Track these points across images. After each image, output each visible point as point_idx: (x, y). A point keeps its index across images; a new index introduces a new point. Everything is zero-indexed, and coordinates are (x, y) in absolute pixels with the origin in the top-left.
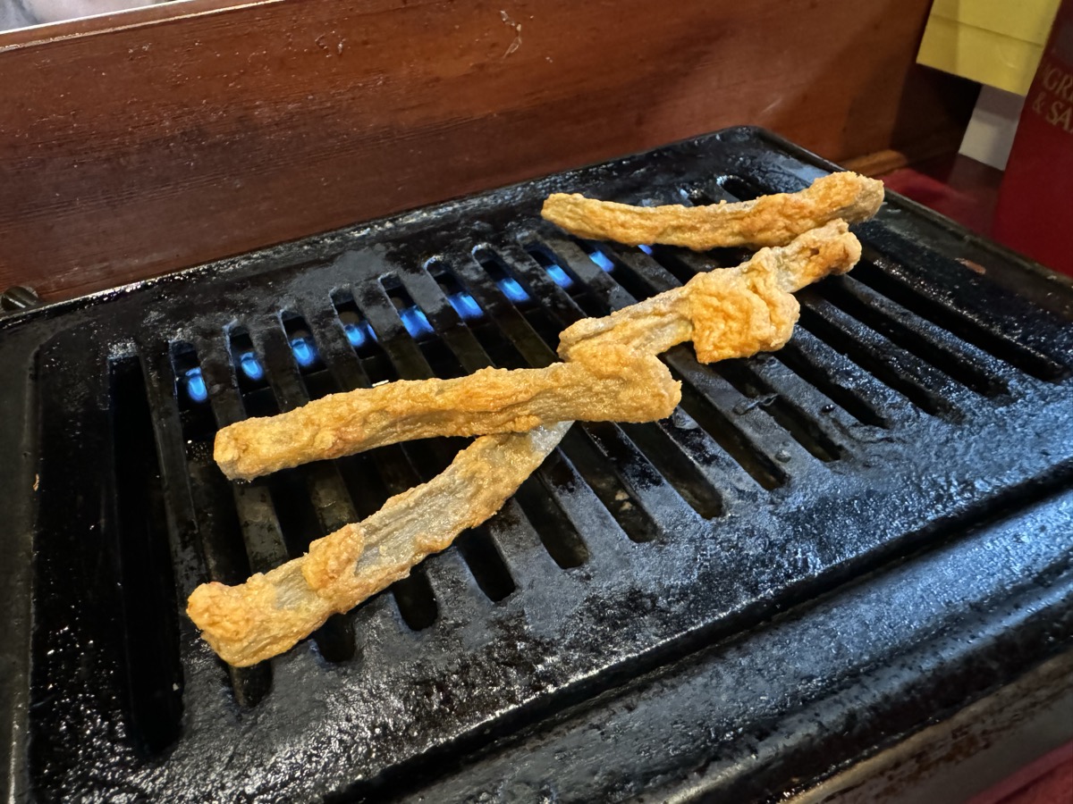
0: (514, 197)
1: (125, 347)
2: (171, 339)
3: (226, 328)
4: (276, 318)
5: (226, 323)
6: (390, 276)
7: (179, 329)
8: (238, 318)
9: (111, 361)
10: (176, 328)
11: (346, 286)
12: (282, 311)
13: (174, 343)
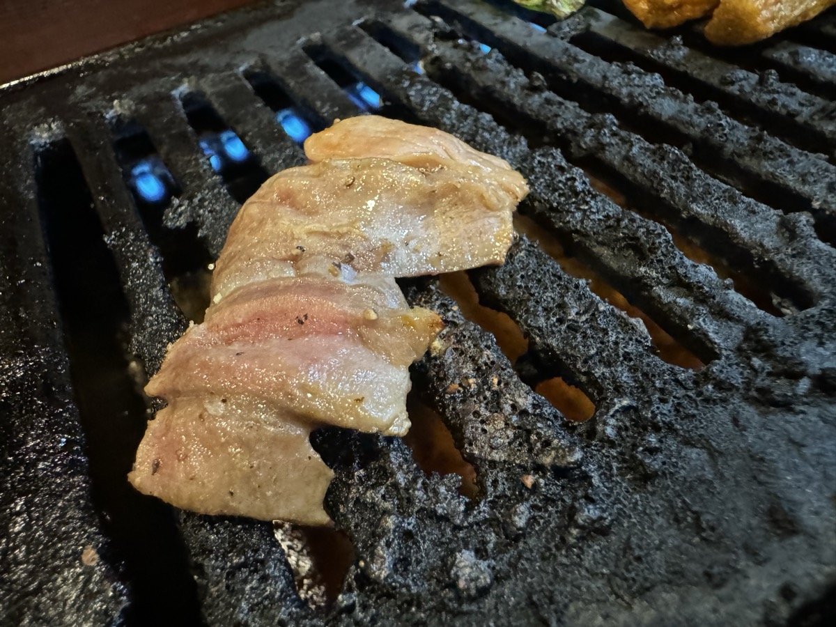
1: (50, 128)
2: (107, 113)
3: (175, 93)
4: (236, 75)
5: (174, 87)
6: (366, 21)
7: (116, 102)
8: (189, 82)
9: (33, 146)
10: (112, 99)
11: (316, 36)
12: (242, 69)
13: (113, 118)
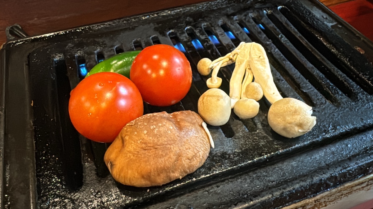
0: (203, 8)
